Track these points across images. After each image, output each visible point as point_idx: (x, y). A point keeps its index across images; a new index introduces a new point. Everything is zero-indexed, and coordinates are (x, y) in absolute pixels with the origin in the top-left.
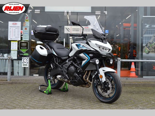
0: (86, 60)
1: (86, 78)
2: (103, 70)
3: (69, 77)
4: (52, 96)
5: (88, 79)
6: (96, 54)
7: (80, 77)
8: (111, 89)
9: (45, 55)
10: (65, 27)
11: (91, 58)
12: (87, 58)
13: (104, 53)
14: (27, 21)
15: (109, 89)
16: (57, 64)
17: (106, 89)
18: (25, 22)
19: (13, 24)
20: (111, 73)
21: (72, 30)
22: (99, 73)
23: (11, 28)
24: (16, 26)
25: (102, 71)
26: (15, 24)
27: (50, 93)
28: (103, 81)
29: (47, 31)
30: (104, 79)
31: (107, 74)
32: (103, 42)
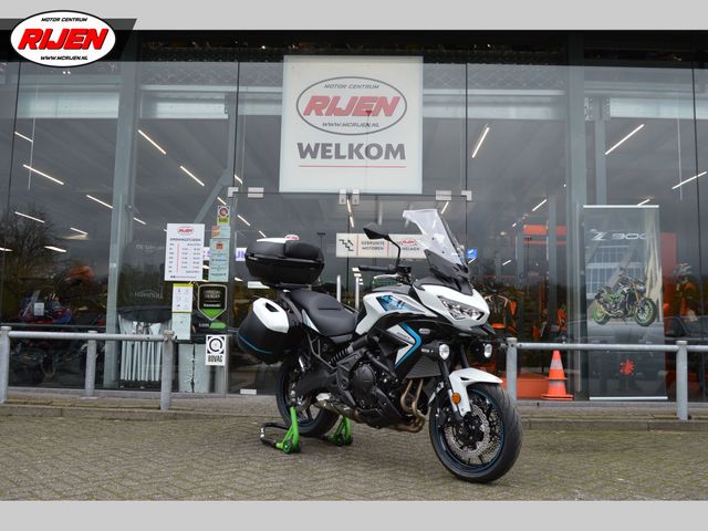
0: (410, 346)
1: (409, 403)
2: (463, 379)
3: (355, 400)
4: (301, 459)
5: (414, 405)
6: (439, 328)
7: (390, 398)
8: (487, 438)
9: (282, 328)
10: (340, 236)
11: (426, 340)
12: (413, 341)
13: (466, 323)
14: (225, 220)
15: (480, 436)
16: (319, 356)
17: (471, 436)
18: (219, 224)
19: (181, 230)
20: (487, 387)
21: (361, 246)
22: (448, 386)
23: (174, 242)
24: (192, 236)
25: (459, 380)
26: (187, 231)
27: (295, 450)
28: (463, 414)
29: (289, 255)
30: (465, 407)
31: (474, 389)
32: (460, 290)
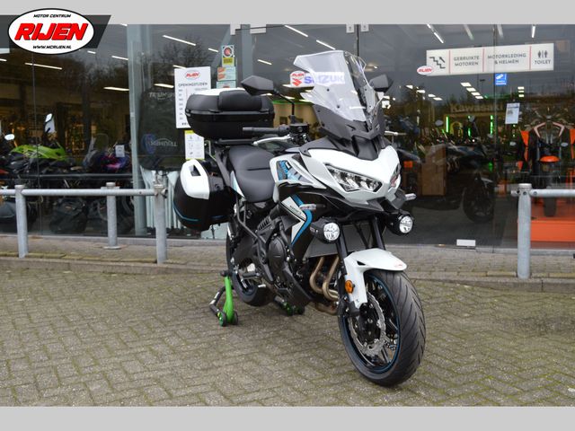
0: (302, 222)
2: (360, 263)
9: (203, 195)
10: (430, 53)
12: (304, 217)
13: (359, 196)
14: (229, 61)
16: (244, 224)
19: (188, 75)
21: (453, 62)
23: (182, 88)
24: (199, 80)
26: (194, 75)
27: (230, 322)
28: (358, 305)
29: (222, 108)
30: (360, 297)
31: (371, 276)
